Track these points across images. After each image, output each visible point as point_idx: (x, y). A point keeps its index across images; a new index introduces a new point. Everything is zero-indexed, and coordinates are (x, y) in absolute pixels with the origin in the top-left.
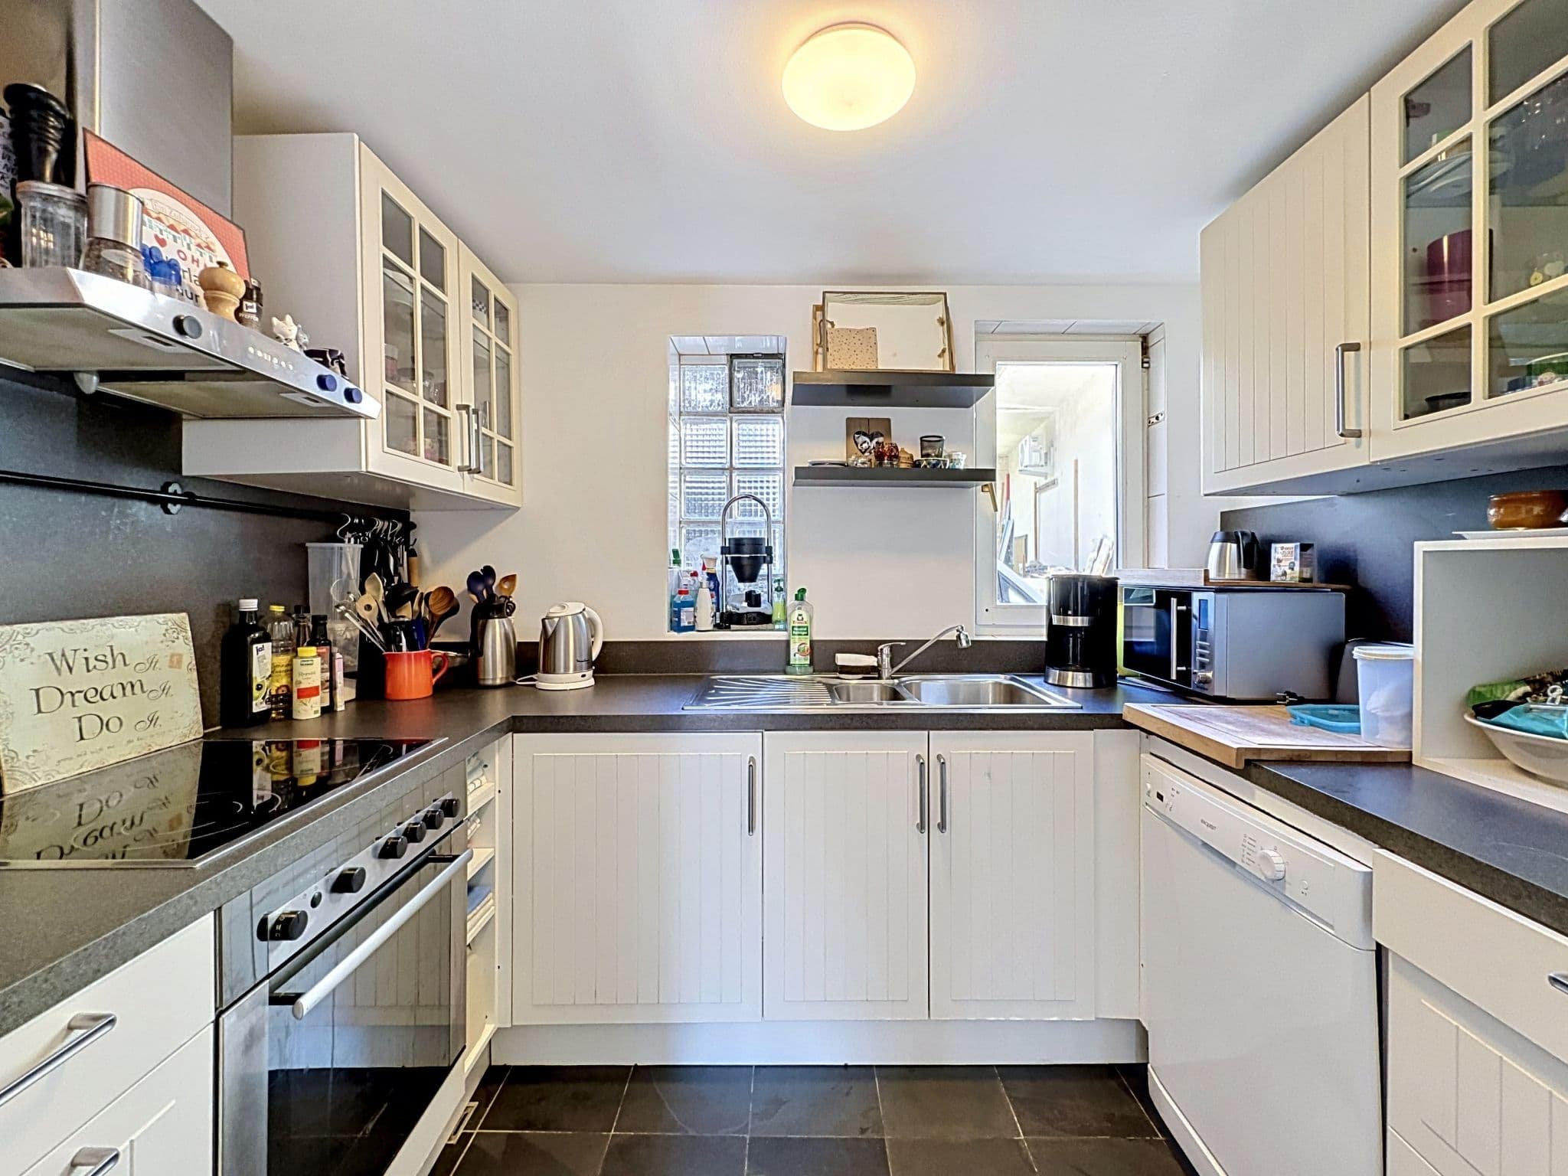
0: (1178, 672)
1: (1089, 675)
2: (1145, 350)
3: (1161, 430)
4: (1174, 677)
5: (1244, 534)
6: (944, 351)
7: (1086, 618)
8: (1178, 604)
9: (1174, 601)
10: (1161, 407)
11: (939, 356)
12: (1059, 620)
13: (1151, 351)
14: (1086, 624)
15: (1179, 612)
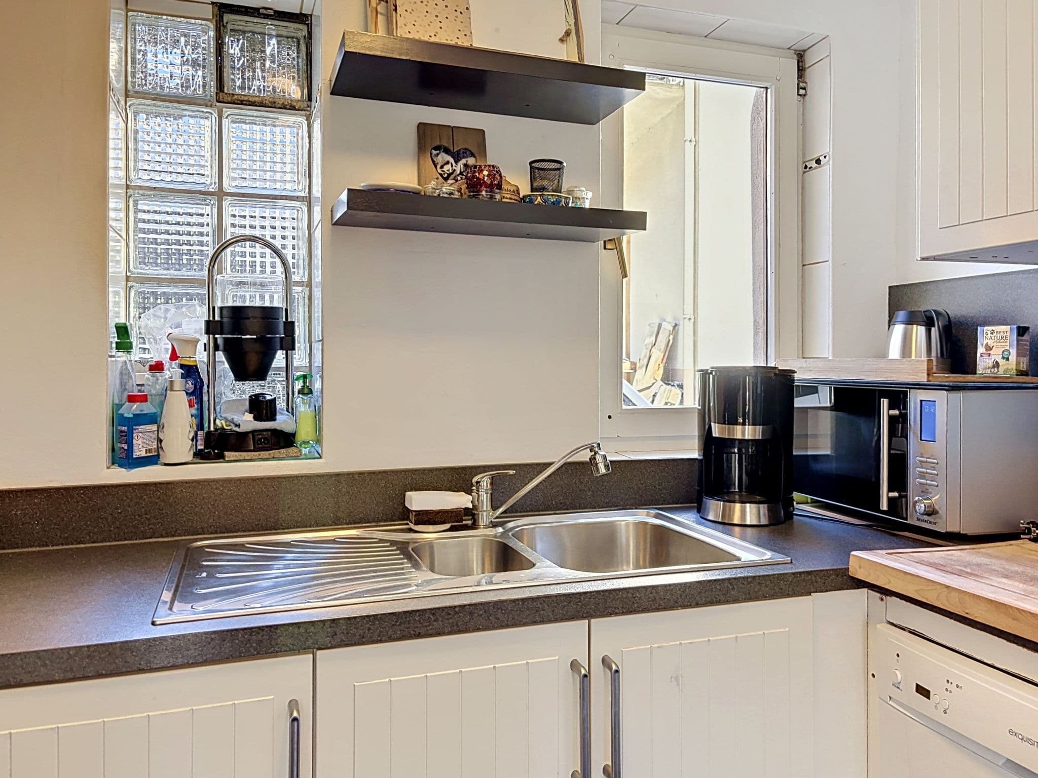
0: (890, 500)
1: (764, 508)
2: (801, 70)
3: (823, 178)
4: (884, 506)
5: (938, 313)
6: (568, 33)
7: (759, 428)
8: (891, 407)
9: (885, 403)
10: (823, 145)
11: (561, 40)
12: (720, 432)
13: (808, 72)
14: (759, 437)
15: (891, 419)
